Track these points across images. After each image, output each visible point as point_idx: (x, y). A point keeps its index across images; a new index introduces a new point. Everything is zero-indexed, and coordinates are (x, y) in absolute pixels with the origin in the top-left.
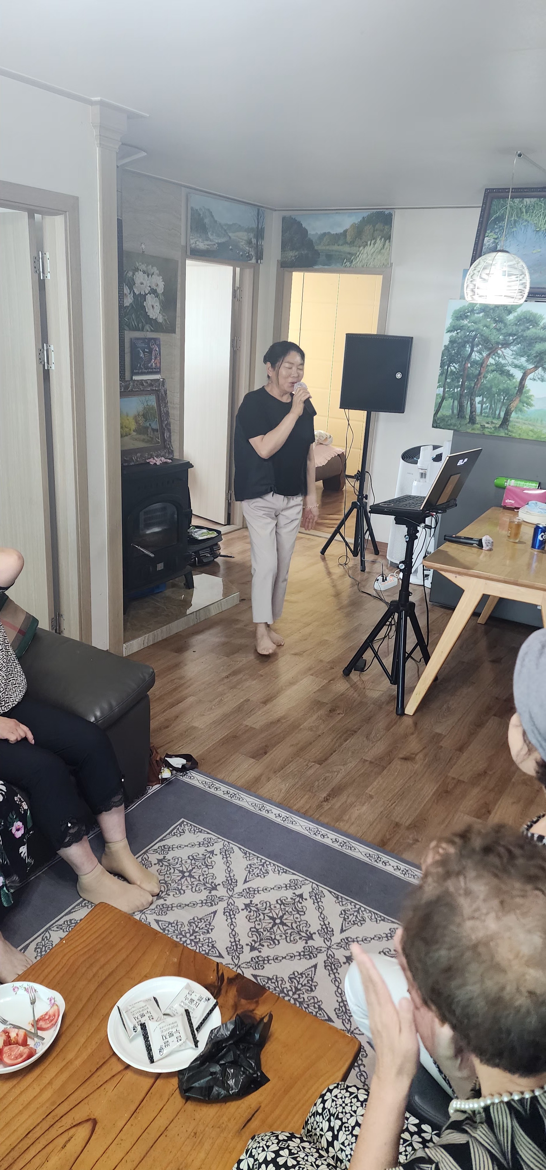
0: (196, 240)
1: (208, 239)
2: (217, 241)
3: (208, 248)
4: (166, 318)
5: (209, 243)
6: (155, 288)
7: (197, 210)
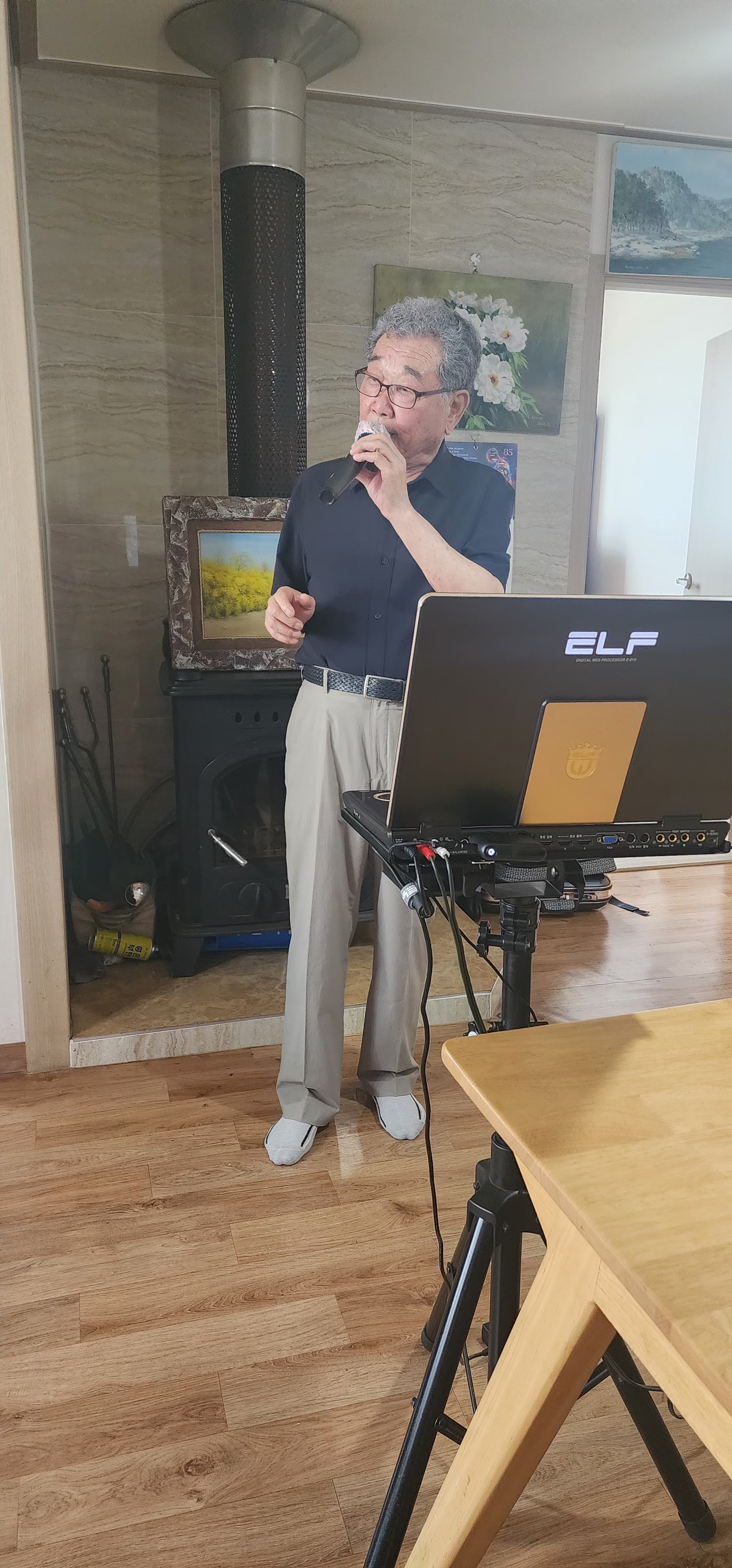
0: (628, 238)
1: (666, 235)
2: (696, 239)
3: (665, 255)
4: (531, 402)
5: (671, 243)
6: (500, 341)
7: (634, 176)
